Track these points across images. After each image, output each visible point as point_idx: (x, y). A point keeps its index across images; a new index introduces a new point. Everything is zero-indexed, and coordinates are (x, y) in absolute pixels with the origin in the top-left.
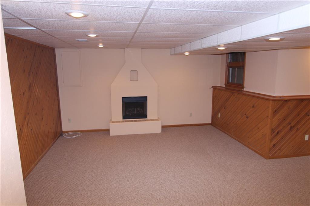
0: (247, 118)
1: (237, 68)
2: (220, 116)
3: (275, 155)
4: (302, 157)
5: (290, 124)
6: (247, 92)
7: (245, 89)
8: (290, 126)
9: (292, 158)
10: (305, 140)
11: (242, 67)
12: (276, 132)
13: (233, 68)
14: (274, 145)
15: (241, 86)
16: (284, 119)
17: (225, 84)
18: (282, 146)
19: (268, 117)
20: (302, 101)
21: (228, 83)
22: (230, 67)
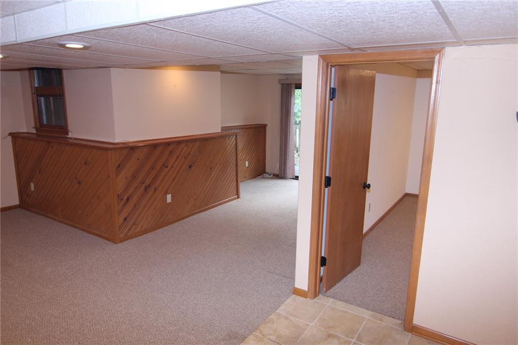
0: (79, 183)
1: (54, 98)
2: (35, 188)
3: (129, 234)
4: (166, 228)
5: (144, 183)
6: (75, 139)
7: (70, 135)
8: (144, 186)
9: (154, 232)
10: (168, 202)
11: (60, 95)
12: (125, 198)
13: (47, 97)
14: (125, 219)
15: (64, 130)
16: (134, 177)
17: (36, 128)
18: (138, 216)
19: (109, 176)
20: (155, 148)
21: (42, 125)
22: (39, 95)
